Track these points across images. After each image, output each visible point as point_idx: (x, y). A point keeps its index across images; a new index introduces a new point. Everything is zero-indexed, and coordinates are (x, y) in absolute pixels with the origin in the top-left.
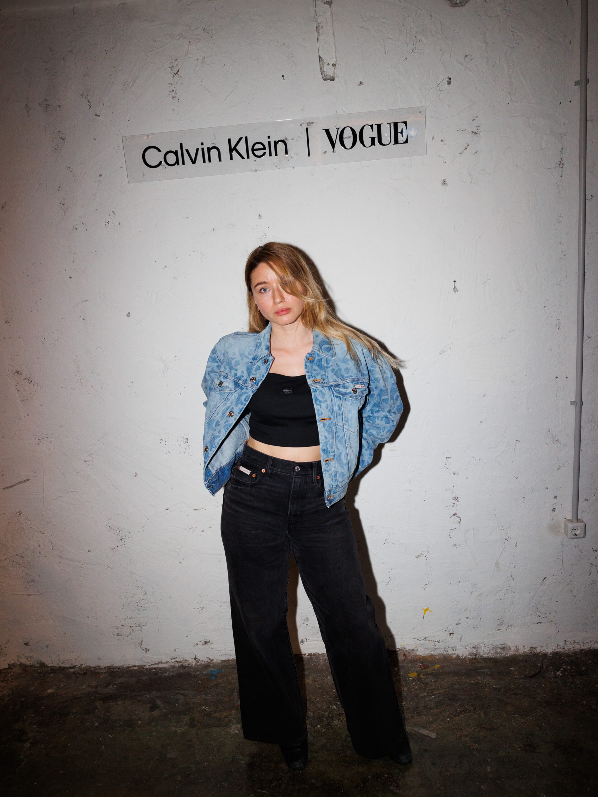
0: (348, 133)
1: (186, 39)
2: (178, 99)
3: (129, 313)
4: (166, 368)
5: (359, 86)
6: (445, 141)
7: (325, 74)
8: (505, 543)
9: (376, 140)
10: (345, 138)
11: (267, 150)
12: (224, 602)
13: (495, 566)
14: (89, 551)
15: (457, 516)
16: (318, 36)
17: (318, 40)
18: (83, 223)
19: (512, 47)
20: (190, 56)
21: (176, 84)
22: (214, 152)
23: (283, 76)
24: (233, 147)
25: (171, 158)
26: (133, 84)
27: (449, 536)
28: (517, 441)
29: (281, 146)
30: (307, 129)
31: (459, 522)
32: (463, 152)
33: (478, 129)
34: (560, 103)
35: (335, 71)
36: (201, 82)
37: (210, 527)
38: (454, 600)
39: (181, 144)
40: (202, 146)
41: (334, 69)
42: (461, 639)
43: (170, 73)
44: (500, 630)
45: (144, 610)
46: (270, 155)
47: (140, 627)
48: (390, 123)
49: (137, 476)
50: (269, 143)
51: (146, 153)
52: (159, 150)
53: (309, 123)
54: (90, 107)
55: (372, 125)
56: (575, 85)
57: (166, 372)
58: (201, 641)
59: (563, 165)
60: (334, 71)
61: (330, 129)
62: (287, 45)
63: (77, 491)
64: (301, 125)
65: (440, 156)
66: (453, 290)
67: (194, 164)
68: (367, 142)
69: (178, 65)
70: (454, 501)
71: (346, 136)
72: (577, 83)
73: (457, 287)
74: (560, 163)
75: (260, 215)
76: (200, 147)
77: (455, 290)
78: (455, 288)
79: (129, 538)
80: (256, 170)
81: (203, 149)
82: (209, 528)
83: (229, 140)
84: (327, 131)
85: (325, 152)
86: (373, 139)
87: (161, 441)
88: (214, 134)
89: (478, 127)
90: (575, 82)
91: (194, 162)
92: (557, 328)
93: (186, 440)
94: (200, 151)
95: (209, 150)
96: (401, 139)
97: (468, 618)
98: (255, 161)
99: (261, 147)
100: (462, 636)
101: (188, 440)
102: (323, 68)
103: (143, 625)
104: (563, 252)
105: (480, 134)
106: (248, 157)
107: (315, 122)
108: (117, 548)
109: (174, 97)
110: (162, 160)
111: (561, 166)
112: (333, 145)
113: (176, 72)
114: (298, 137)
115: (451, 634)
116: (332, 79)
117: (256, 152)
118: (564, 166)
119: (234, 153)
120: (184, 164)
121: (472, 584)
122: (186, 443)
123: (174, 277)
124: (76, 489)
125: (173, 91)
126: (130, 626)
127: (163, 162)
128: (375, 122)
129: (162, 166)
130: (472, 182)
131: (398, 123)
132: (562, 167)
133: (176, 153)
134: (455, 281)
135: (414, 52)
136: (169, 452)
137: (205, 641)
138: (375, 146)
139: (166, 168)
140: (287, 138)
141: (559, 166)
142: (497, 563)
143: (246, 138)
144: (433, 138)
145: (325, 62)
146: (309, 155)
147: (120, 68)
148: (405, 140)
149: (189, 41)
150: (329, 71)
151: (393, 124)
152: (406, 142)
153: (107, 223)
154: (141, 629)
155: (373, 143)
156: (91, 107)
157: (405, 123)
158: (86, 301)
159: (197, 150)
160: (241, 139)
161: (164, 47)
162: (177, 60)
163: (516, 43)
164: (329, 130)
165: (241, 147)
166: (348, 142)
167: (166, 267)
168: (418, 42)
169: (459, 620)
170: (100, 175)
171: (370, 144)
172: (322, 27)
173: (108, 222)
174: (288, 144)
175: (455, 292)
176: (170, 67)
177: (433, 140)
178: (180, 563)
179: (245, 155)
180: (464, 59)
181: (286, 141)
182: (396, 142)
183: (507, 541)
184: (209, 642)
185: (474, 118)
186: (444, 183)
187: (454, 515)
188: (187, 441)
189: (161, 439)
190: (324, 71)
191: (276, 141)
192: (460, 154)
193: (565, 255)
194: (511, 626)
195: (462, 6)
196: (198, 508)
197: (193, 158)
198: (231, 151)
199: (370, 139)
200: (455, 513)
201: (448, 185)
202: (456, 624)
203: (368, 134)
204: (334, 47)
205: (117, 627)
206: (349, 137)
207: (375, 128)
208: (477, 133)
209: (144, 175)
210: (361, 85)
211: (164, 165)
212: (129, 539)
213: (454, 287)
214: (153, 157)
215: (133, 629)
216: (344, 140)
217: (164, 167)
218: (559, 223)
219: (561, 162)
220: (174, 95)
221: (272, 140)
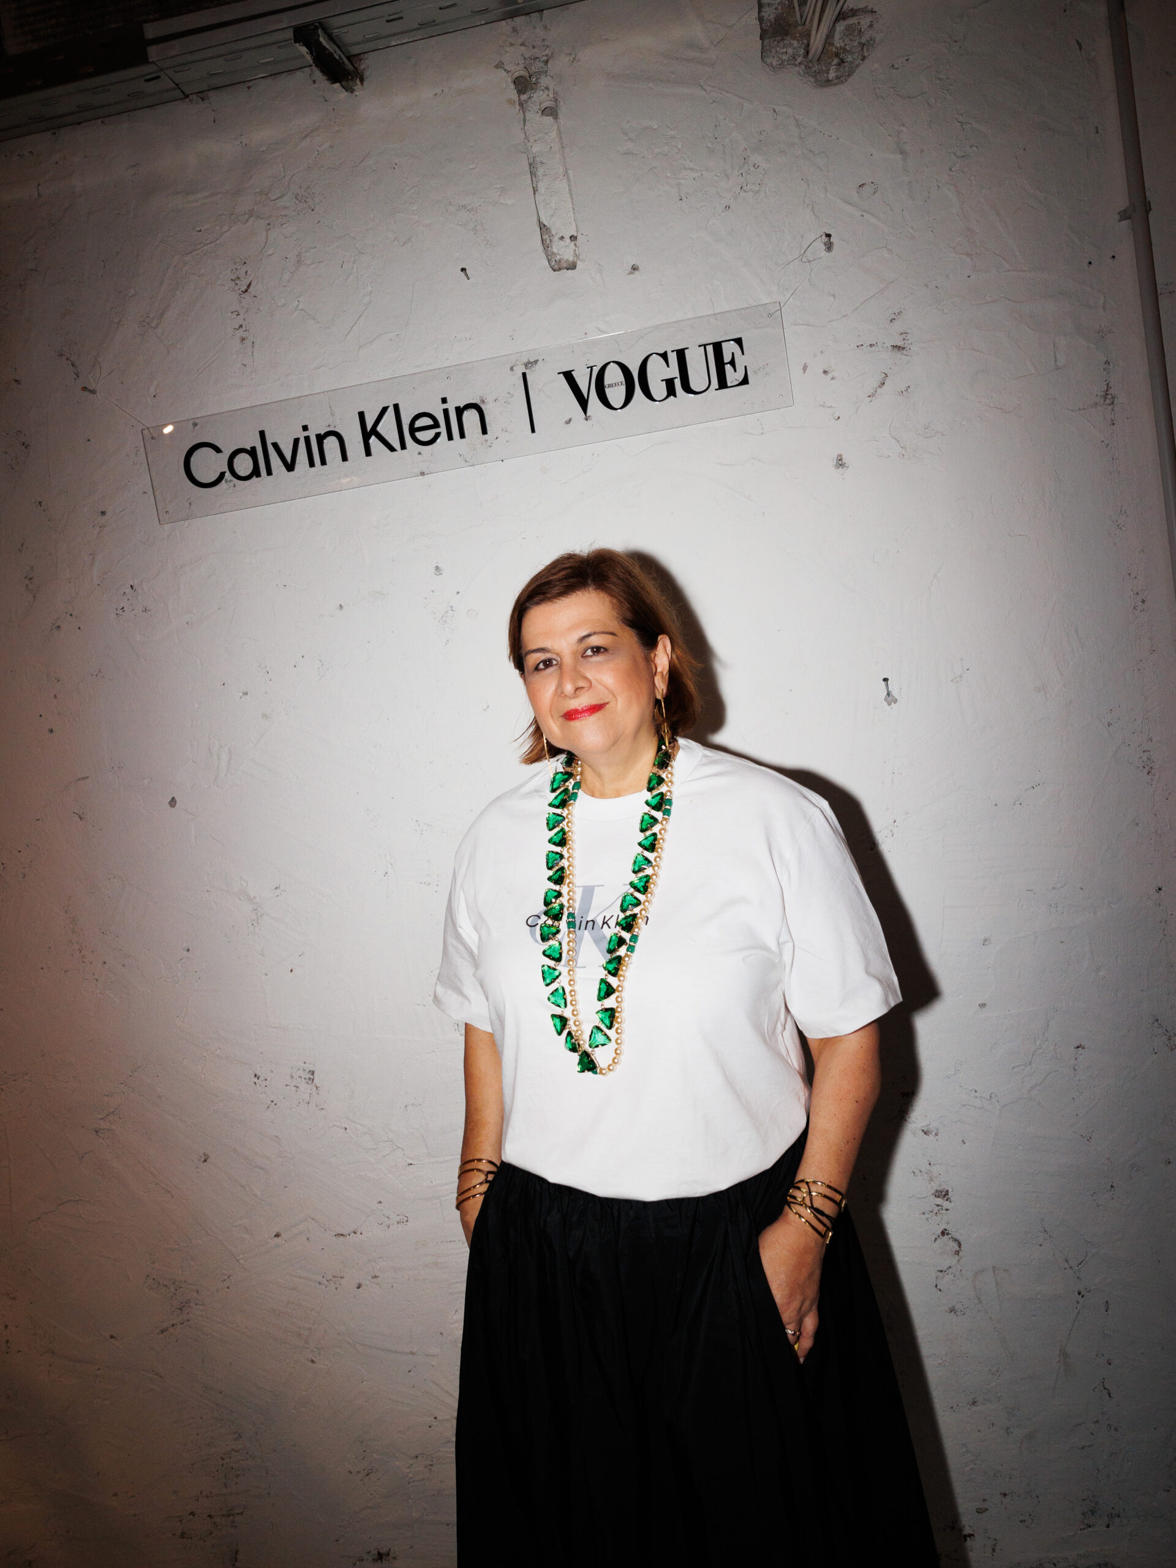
0: (614, 375)
1: (262, 218)
2: (253, 343)
3: (173, 798)
4: (257, 914)
5: (630, 275)
6: (832, 371)
7: (557, 259)
8: (1078, 1302)
9: (678, 383)
10: (609, 386)
11: (443, 429)
12: (417, 1457)
13: (1059, 1362)
14: (112, 1337)
15: (950, 1236)
16: (535, 183)
17: (535, 191)
18: (71, 615)
19: (964, 154)
20: (270, 252)
21: (247, 311)
22: (331, 443)
23: (463, 270)
24: (369, 427)
25: (244, 465)
26: (159, 322)
27: (936, 1286)
28: (1078, 1047)
29: (470, 417)
30: (524, 375)
31: (957, 1253)
32: (876, 391)
33: (904, 339)
34: (1090, 263)
35: (577, 249)
36: (297, 302)
37: (376, 1277)
38: (964, 1450)
39: (262, 434)
40: (306, 434)
41: (575, 245)
42: (994, 1550)
43: (234, 290)
44: (1090, 1526)
45: (237, 1476)
46: (450, 437)
47: (231, 1518)
48: (705, 346)
49: (209, 1160)
50: (446, 412)
51: (192, 459)
52: (218, 450)
53: (529, 363)
54: (75, 376)
55: (666, 352)
56: (1119, 221)
57: (258, 923)
58: (369, 1553)
59: (1113, 398)
60: (575, 250)
61: (573, 371)
62: (469, 207)
63: (83, 1198)
64: (512, 369)
65: (824, 406)
66: (885, 700)
67: (291, 473)
68: (658, 389)
69: (249, 273)
70: (939, 1201)
71: (610, 383)
72: (1124, 215)
73: (895, 693)
74: (1107, 394)
75: (437, 568)
76: (302, 435)
77: (889, 699)
78: (888, 694)
79: (196, 1304)
80: (422, 474)
81: (307, 439)
82: (373, 1277)
83: (361, 415)
84: (569, 376)
85: (569, 422)
86: (670, 383)
87: (256, 1080)
88: (330, 407)
89: (904, 336)
90: (1119, 213)
91: (290, 467)
92: (1145, 771)
93: (309, 1076)
94: (302, 445)
95: (320, 438)
96: (732, 377)
97: (1005, 1495)
98: (420, 453)
99: (429, 422)
100: (994, 1542)
101: (313, 1074)
102: (552, 247)
103: (238, 1511)
104: (1137, 594)
105: (910, 349)
106: (403, 446)
107: (540, 359)
108: (171, 1330)
109: (243, 339)
110: (226, 469)
111: (1108, 401)
112: (583, 403)
113: (246, 288)
114: (507, 395)
115: (968, 1538)
116: (572, 266)
117: (419, 435)
118: (1116, 399)
119: (373, 440)
120: (269, 473)
121: (1006, 1408)
122: (310, 1082)
123: (265, 716)
124: (78, 1195)
125: (241, 326)
126: (210, 1516)
127: (228, 475)
128: (670, 347)
129: (226, 481)
130: (903, 455)
131: (723, 344)
132: (1113, 403)
133: (252, 452)
134: (886, 680)
135: (745, 191)
136: (273, 1104)
137: (378, 1552)
138: (675, 396)
139: (235, 486)
140: (484, 399)
141: (1105, 401)
142: (1064, 1354)
143: (396, 407)
144: (805, 368)
145: (554, 234)
146: (533, 431)
147: (132, 291)
148: (741, 378)
149: (268, 222)
150: (564, 251)
151: (711, 346)
152: (745, 381)
153: (120, 612)
154: (233, 1522)
155: (671, 392)
156: (78, 376)
157: (739, 341)
158: (84, 779)
159: (296, 441)
160: (384, 410)
161: (218, 242)
162: (245, 263)
163: (971, 147)
164: (573, 373)
165: (388, 428)
166: (617, 395)
167: (246, 694)
168: (752, 169)
169: (985, 1500)
170: (103, 513)
171: (665, 394)
172: (542, 163)
173: (123, 608)
174: (485, 413)
175: (889, 704)
176: (232, 280)
177: (804, 372)
178: (313, 1361)
179: (396, 444)
180: (858, 193)
181: (483, 407)
182: (723, 384)
183: (1083, 1296)
184: (388, 1554)
185: (893, 316)
186: (840, 462)
187: (943, 1233)
188: (312, 1077)
189: (255, 1075)
190: (554, 254)
191: (459, 407)
192: (869, 396)
193: (1143, 601)
194: (1119, 1516)
195: (842, 82)
196: (345, 1232)
197: (289, 458)
198: (366, 436)
199: (664, 382)
200: (946, 1230)
201: (848, 467)
202: (977, 1512)
203: (658, 373)
204: (570, 200)
205: (180, 1517)
206: (616, 384)
207: (673, 358)
208: (903, 348)
209: (190, 504)
210: (634, 273)
211: (231, 481)
212: (198, 1306)
213: (886, 693)
214: (207, 465)
215: (215, 1523)
216: (607, 391)
217: (232, 484)
218: (1121, 529)
219: (1107, 391)
220: (244, 335)
221: (451, 407)
